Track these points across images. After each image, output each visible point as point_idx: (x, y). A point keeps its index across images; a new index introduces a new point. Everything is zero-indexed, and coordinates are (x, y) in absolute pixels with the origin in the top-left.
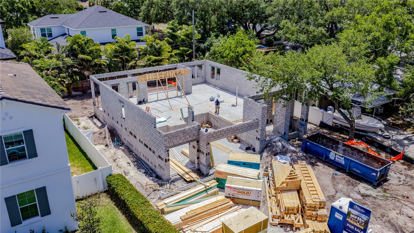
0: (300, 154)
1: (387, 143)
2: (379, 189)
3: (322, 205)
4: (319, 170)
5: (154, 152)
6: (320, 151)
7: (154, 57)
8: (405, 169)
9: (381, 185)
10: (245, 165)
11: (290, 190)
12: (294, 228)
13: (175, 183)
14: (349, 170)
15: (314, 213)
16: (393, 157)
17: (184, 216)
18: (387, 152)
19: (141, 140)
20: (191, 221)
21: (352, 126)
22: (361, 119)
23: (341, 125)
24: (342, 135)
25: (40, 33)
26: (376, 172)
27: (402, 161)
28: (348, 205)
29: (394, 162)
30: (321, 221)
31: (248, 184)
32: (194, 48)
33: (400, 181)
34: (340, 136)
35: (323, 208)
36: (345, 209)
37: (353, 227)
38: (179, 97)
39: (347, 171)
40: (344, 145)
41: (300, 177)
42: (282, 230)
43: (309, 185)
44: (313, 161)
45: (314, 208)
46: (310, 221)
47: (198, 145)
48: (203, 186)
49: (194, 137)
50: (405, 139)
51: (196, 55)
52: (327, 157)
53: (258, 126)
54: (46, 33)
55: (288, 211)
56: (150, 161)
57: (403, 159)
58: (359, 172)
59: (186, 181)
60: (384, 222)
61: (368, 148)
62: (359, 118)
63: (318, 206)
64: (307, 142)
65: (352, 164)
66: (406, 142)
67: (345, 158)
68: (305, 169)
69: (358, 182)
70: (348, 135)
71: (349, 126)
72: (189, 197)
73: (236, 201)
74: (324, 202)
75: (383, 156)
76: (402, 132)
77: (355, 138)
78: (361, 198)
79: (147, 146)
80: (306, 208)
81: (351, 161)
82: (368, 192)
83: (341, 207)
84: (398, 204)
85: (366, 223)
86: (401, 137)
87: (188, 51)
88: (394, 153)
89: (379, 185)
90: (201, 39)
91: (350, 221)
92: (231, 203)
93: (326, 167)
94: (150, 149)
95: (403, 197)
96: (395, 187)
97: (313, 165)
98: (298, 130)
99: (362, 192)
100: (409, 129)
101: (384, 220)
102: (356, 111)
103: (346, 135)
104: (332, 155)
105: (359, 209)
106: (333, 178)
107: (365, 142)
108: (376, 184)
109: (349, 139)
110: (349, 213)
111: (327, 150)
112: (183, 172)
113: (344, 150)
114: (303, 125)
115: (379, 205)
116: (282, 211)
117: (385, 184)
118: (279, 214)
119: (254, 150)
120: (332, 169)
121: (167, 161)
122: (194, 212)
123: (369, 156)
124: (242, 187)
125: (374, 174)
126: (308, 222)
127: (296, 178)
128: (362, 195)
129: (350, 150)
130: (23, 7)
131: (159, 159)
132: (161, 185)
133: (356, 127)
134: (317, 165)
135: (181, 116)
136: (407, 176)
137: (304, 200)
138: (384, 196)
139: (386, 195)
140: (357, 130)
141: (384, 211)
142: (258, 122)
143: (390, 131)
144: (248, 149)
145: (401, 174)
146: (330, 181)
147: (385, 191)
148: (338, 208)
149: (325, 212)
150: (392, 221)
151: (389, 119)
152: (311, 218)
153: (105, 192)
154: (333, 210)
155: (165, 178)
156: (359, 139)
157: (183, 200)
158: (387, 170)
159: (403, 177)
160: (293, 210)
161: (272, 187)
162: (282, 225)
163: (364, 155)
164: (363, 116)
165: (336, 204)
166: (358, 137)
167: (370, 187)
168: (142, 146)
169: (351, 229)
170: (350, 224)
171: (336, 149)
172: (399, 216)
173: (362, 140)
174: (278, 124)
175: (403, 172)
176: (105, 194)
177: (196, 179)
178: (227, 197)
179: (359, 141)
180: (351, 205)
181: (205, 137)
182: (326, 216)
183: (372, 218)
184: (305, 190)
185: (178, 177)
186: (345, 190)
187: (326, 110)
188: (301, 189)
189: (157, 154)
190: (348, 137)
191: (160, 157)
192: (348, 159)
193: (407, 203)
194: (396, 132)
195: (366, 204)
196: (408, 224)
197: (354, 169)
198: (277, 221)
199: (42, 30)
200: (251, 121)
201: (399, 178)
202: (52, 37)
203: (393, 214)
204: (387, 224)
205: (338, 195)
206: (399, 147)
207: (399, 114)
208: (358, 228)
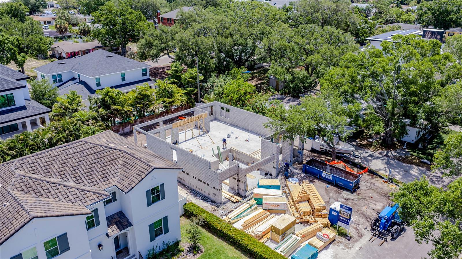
0: (302, 175)
1: (357, 160)
2: (355, 194)
3: (324, 208)
4: (316, 185)
5: (208, 185)
6: (315, 172)
7: (168, 99)
8: (370, 179)
9: (356, 191)
10: (271, 187)
11: (303, 201)
12: (309, 224)
13: (226, 204)
14: (336, 183)
15: (320, 213)
16: (362, 171)
17: (244, 224)
18: (358, 168)
19: (195, 176)
20: (248, 227)
21: (334, 151)
22: (339, 144)
23: (326, 150)
24: (327, 157)
25: (51, 79)
26: (353, 183)
27: (368, 173)
28: (339, 206)
29: (362, 174)
30: (324, 218)
31: (277, 200)
32: (199, 87)
33: (367, 187)
34: (326, 158)
35: (324, 210)
36: (338, 209)
37: (343, 219)
38: (201, 135)
39: (334, 184)
40: (331, 166)
41: (308, 192)
42: (302, 225)
43: (314, 197)
44: (312, 179)
45: (320, 210)
46: (318, 218)
47: (238, 177)
48: (248, 205)
49: (236, 172)
50: (369, 156)
51: (200, 93)
52: (321, 176)
53: (274, 159)
54: (57, 79)
55: (305, 214)
56: (204, 191)
57: (368, 172)
58: (342, 184)
59: (233, 202)
60: (359, 214)
61: (345, 166)
62: (338, 144)
63: (322, 209)
64: (306, 166)
65: (337, 179)
66: (370, 158)
67: (333, 176)
68: (310, 186)
69: (342, 191)
70: (331, 157)
71: (331, 150)
72: (242, 213)
73: (271, 211)
74: (325, 206)
75: (355, 171)
76: (367, 151)
77: (336, 159)
78: (345, 201)
79: (201, 181)
80: (315, 211)
81: (336, 177)
82: (349, 197)
83: (335, 208)
84: (367, 202)
85: (350, 215)
86: (366, 155)
87: (194, 90)
88: (363, 168)
89: (355, 191)
90: (204, 79)
91: (341, 215)
92: (268, 213)
93: (320, 182)
94: (204, 183)
95: (369, 197)
96: (364, 192)
97: (311, 181)
98: (297, 156)
99: (345, 197)
100: (371, 148)
101: (359, 213)
102: (335, 140)
103: (330, 157)
104: (324, 174)
105: (346, 208)
106: (326, 189)
107: (344, 162)
108: (352, 191)
109: (332, 160)
110: (340, 211)
111: (320, 171)
112: (229, 197)
113: (331, 170)
114: (300, 153)
115: (356, 204)
116: (301, 214)
117: (358, 190)
118: (299, 216)
119: (271, 175)
120: (324, 184)
121: (220, 190)
122: (248, 221)
123: (347, 173)
124: (274, 202)
125: (351, 185)
126: (317, 219)
127: (306, 193)
128: (345, 199)
129: (334, 169)
130: (13, 47)
131: (213, 189)
132: (218, 207)
133: (336, 151)
134: (314, 182)
135: (213, 154)
136: (371, 183)
137: (313, 206)
138: (358, 198)
139: (360, 197)
140: (337, 153)
141: (358, 207)
142: (274, 156)
143: (359, 151)
144: (266, 174)
145: (367, 182)
146: (325, 192)
147: (358, 195)
148: (334, 208)
149: (326, 212)
150: (364, 213)
151: (357, 140)
152: (318, 216)
153: (183, 215)
154: (331, 210)
155: (219, 201)
156: (339, 160)
157: (239, 215)
158: (358, 181)
159: (369, 185)
160: (307, 213)
161: (291, 200)
162: (302, 223)
163: (344, 172)
164: (340, 142)
165: (333, 207)
166: (338, 158)
167: (349, 193)
168: (196, 181)
169: (342, 220)
170: (341, 217)
171: (325, 169)
172: (367, 210)
173: (341, 160)
174: (285, 155)
175: (368, 181)
176: (183, 217)
177: (240, 200)
178: (265, 210)
179: (339, 161)
180: (341, 206)
181: (244, 172)
182: (327, 214)
183: (353, 213)
184: (312, 200)
185: (227, 200)
186: (335, 197)
187: (314, 139)
188: (309, 199)
189: (211, 186)
190: (331, 159)
191: (214, 188)
192: (334, 176)
193: (371, 201)
194: (363, 151)
195: (348, 204)
196: (373, 214)
197: (339, 182)
198: (298, 221)
199: (54, 76)
200: (269, 156)
201: (366, 185)
202: (62, 81)
203: (364, 209)
204: (361, 215)
205: (331, 201)
206: (365, 163)
207: (364, 135)
208: (346, 218)
